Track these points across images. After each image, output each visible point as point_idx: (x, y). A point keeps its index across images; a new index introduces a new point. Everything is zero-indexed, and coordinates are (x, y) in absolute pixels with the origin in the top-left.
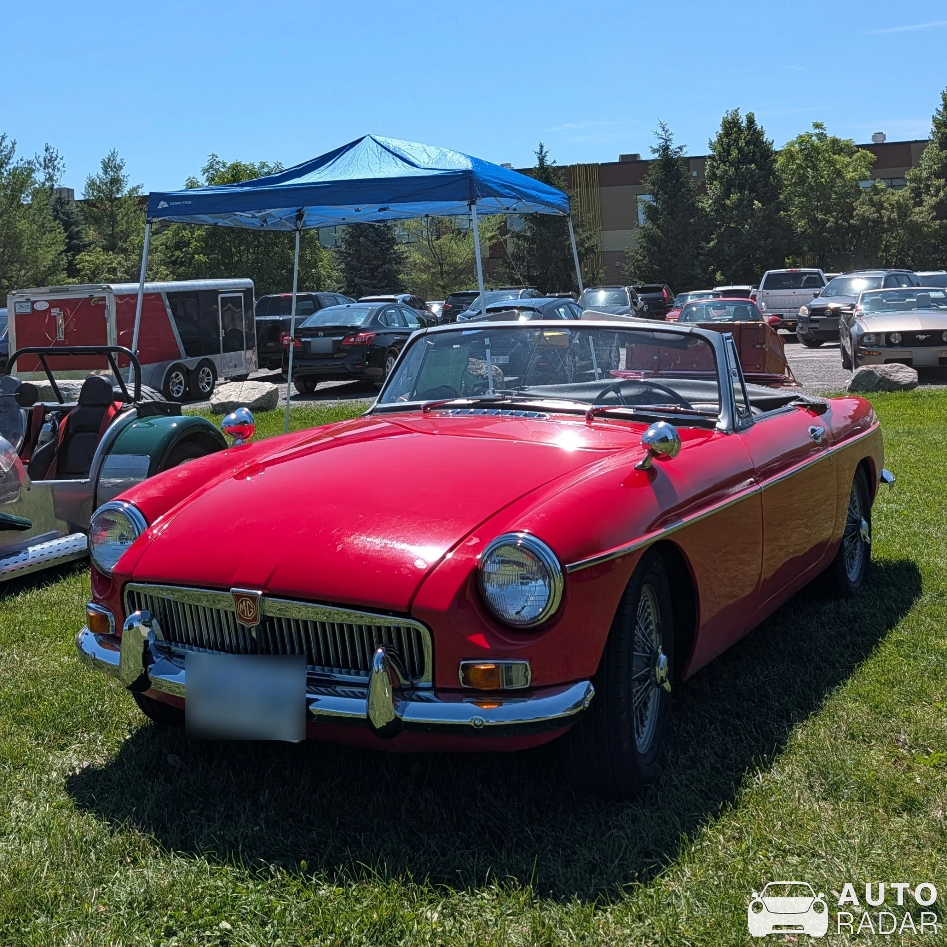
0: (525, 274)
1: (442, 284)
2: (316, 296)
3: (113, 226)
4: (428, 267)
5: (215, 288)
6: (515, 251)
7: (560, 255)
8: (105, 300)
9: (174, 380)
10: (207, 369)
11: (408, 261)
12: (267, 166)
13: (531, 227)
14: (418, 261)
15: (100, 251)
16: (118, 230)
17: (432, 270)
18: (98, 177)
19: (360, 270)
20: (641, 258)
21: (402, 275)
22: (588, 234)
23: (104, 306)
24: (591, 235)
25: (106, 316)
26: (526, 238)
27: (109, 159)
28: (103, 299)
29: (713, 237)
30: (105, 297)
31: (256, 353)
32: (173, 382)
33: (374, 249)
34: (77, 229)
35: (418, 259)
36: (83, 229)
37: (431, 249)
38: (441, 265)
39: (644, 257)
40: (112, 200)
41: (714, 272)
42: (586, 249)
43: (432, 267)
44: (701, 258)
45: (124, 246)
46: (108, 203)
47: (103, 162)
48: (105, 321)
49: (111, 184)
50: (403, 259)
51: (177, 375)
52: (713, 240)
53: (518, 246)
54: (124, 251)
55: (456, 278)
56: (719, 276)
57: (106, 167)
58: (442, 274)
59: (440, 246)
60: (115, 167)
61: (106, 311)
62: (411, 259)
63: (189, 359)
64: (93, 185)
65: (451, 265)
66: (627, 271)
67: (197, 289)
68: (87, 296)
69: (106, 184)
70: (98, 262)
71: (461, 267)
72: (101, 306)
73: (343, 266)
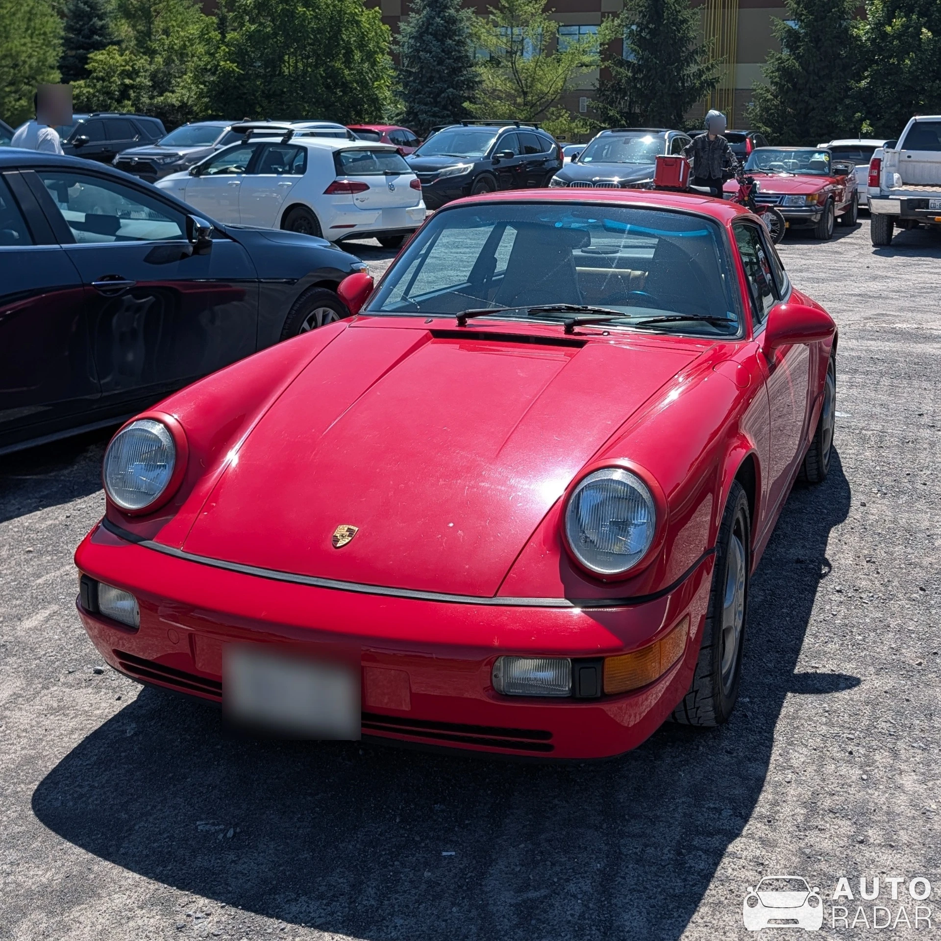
0: (626, 110)
4: (509, 96)
20: (770, 97)
29: (866, 74)
37: (514, 73)
38: (525, 94)
39: (776, 97)
41: (862, 120)
42: (702, 83)
43: (515, 96)
44: (847, 101)
50: (477, 82)
52: (866, 78)
55: (542, 111)
56: (865, 128)
65: (537, 95)
66: (751, 113)
71: (549, 97)
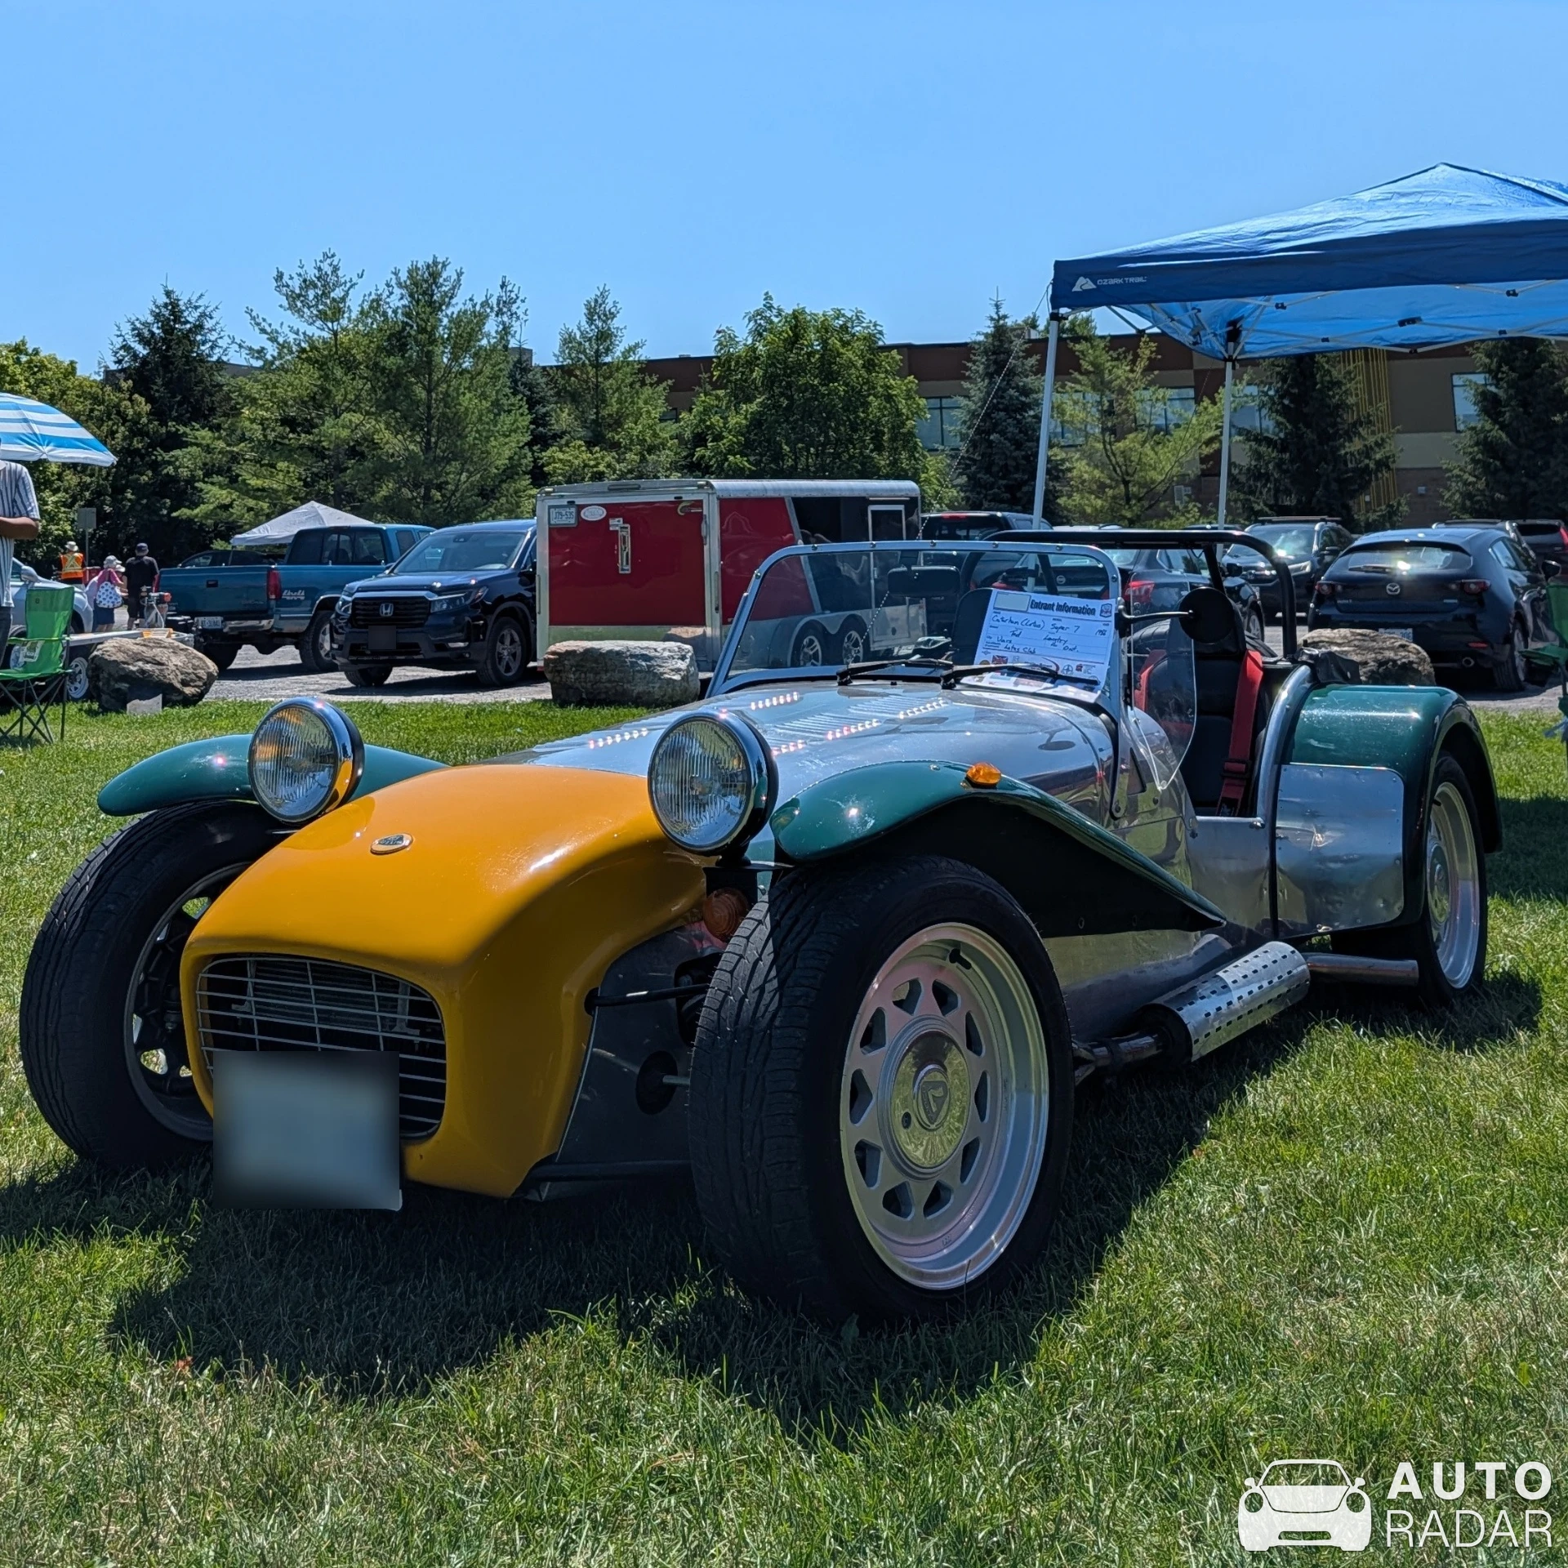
1: (1129, 515)
2: (1004, 518)
3: (597, 407)
4: (1102, 487)
5: (863, 495)
6: (1253, 463)
7: (1333, 471)
8: (702, 507)
9: (806, 650)
10: (855, 634)
11: (1069, 475)
12: (844, 315)
13: (1282, 423)
14: (1086, 476)
15: (580, 446)
16: (605, 413)
17: (1110, 492)
18: (579, 329)
19: (991, 489)
20: (1472, 479)
21: (1064, 499)
22: (1378, 437)
23: (700, 516)
24: (1382, 439)
25: (704, 533)
26: (1269, 442)
27: (596, 301)
28: (699, 504)
30: (701, 501)
31: (924, 611)
32: (806, 654)
33: (1016, 454)
34: (544, 410)
35: (1086, 472)
36: (552, 409)
37: (1108, 457)
38: (1126, 483)
39: (1478, 478)
40: (597, 365)
43: (1111, 487)
45: (617, 437)
46: (592, 372)
47: (588, 306)
48: (701, 542)
49: (597, 339)
50: (1062, 471)
51: (811, 642)
53: (1258, 456)
54: (614, 446)
55: (1150, 507)
57: (592, 313)
58: (1128, 500)
59: (1123, 452)
60: (605, 315)
61: (703, 526)
62: (1075, 473)
63: (828, 614)
64: (570, 342)
65: (1141, 485)
66: (1448, 500)
67: (837, 494)
68: (671, 498)
69: (590, 340)
70: (576, 462)
71: (1161, 488)
72: (695, 517)
73: (963, 479)
